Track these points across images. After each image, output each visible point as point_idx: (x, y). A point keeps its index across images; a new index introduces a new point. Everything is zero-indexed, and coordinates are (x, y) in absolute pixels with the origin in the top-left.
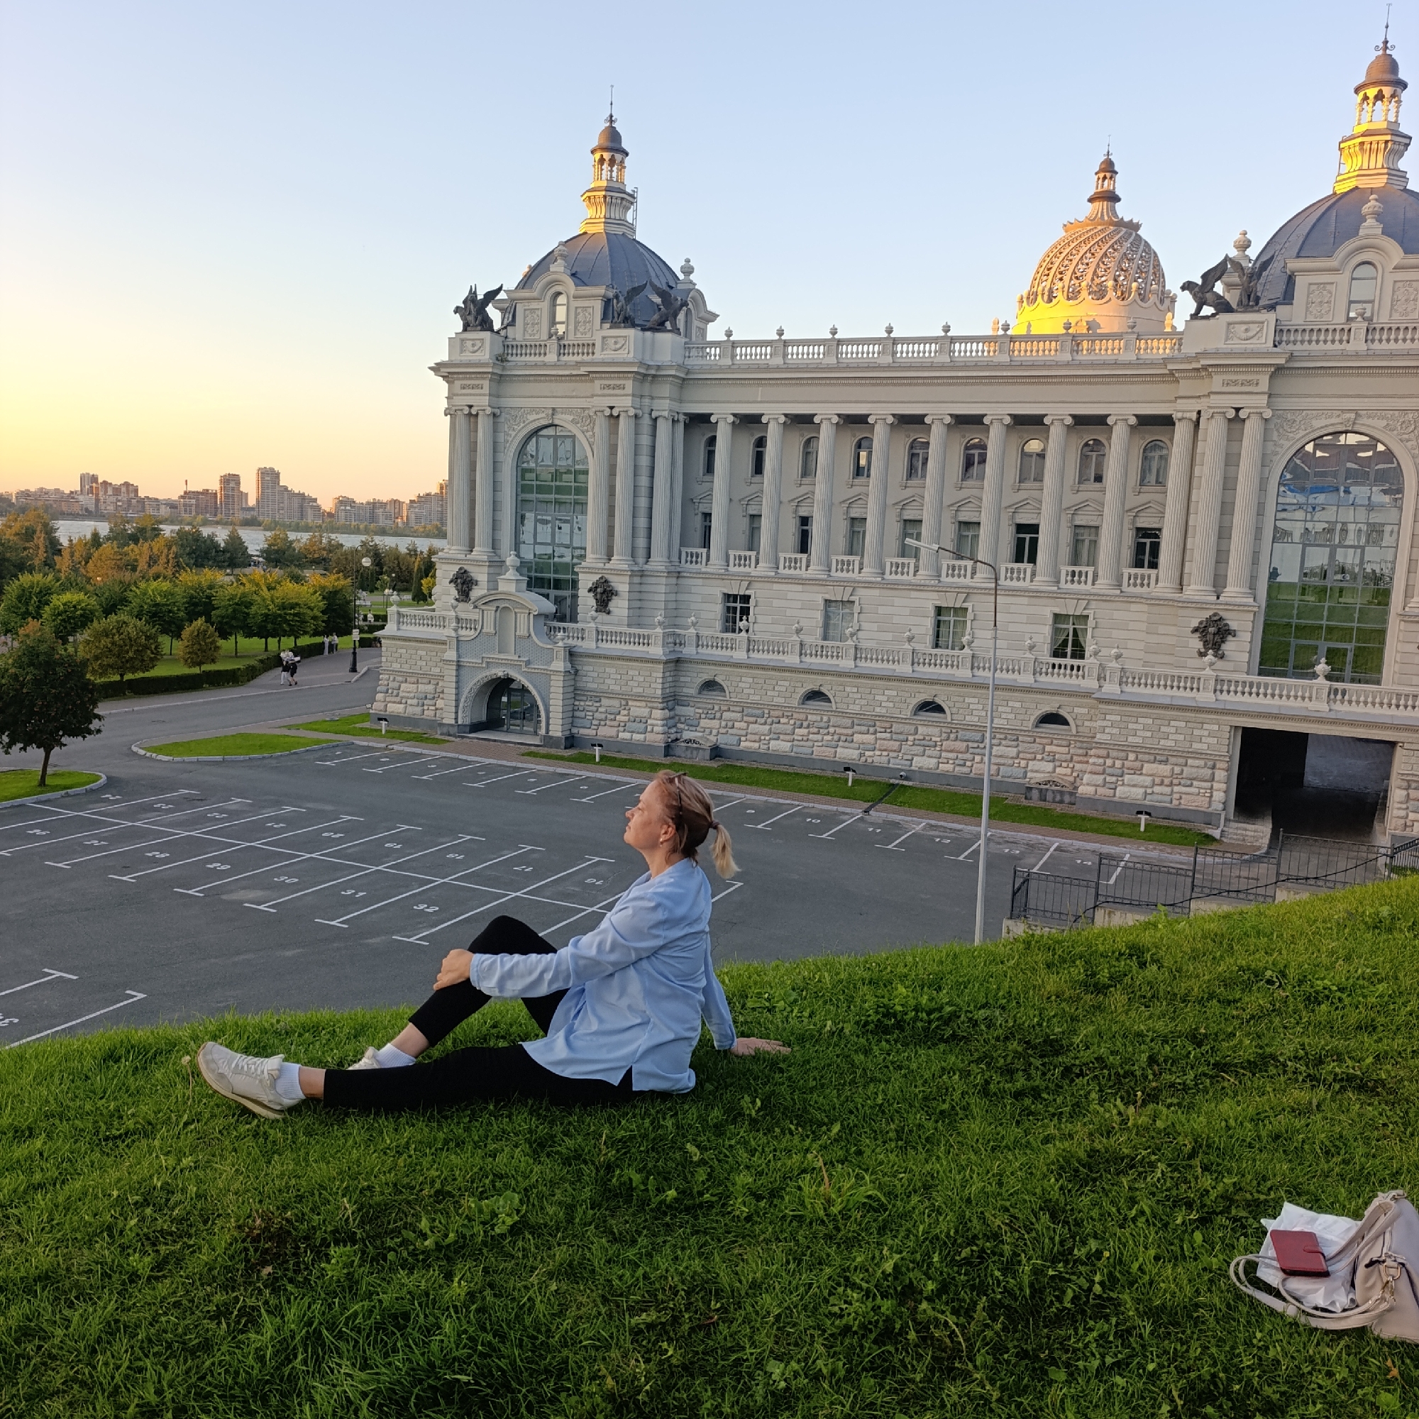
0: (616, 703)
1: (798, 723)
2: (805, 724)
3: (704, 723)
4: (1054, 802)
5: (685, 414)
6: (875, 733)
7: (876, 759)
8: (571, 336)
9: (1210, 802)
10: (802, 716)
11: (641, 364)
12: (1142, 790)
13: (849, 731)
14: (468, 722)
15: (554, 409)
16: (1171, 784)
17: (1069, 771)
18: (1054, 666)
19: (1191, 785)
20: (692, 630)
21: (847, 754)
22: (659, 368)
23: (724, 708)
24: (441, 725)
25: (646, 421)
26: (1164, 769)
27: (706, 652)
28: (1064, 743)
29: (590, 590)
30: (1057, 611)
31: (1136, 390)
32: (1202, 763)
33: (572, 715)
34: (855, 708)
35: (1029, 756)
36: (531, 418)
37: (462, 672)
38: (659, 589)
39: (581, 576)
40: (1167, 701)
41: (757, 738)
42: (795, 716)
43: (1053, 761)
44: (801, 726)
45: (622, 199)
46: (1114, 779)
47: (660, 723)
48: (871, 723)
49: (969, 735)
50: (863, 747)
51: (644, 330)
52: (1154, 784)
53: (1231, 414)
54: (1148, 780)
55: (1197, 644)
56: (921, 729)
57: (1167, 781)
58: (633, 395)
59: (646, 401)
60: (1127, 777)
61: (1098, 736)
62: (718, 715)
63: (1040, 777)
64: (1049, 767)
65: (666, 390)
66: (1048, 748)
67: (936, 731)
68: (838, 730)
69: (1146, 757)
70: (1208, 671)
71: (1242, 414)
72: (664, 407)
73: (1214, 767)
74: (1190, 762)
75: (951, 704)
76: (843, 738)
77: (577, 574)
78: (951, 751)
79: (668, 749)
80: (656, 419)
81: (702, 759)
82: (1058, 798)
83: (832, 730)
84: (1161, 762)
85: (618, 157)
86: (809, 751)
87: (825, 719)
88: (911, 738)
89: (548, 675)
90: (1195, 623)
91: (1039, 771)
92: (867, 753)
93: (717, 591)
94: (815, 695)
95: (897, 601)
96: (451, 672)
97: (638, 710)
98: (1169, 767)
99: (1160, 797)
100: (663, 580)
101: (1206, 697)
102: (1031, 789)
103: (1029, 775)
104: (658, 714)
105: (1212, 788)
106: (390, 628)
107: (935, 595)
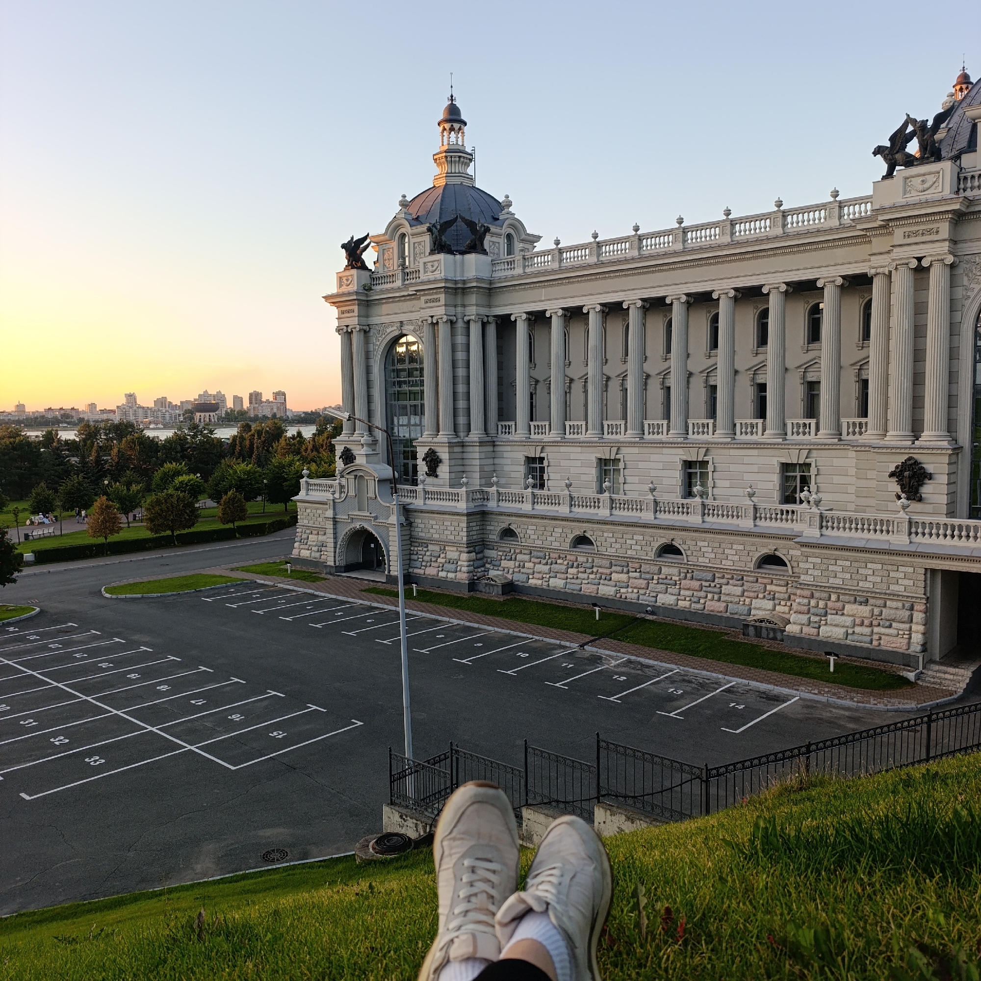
0: (437, 548)
1: (570, 563)
2: (575, 564)
3: (504, 563)
4: (768, 638)
5: (494, 316)
6: (628, 572)
7: (629, 596)
8: (412, 266)
9: (909, 644)
10: (573, 558)
12: (843, 630)
13: (608, 571)
14: (343, 563)
15: (401, 322)
16: (871, 625)
17: (786, 609)
18: (782, 511)
19: (890, 626)
20: (494, 488)
21: (607, 590)
22: (464, 282)
23: (517, 551)
24: (326, 566)
25: (460, 324)
26: (864, 611)
27: (506, 506)
28: (782, 583)
29: (423, 460)
30: (784, 460)
31: (840, 253)
32: (900, 605)
33: (408, 559)
34: (611, 551)
35: (752, 594)
36: (388, 330)
37: (339, 526)
38: (475, 455)
39: (418, 449)
40: (861, 544)
41: (540, 576)
42: (568, 557)
43: (774, 599)
44: (572, 567)
45: (460, 157)
46: (817, 619)
47: (466, 564)
48: (625, 563)
49: (703, 575)
50: (618, 585)
51: (463, 253)
52: (854, 626)
53: (914, 264)
54: (848, 621)
55: (894, 487)
56: (664, 570)
57: (866, 622)
58: (446, 305)
59: (459, 309)
60: (829, 617)
61: (802, 577)
62: (513, 557)
63: (760, 614)
64: (769, 605)
65: (473, 299)
66: (769, 587)
67: (675, 571)
68: (600, 570)
69: (847, 598)
70: (902, 514)
71: (925, 263)
72: (472, 312)
73: (912, 608)
74: (889, 603)
75: (686, 547)
76: (603, 577)
77: (415, 447)
78: (689, 589)
79: (472, 585)
80: (469, 322)
81: (496, 595)
82: (771, 635)
83: (595, 570)
84: (861, 603)
86: (578, 587)
87: (590, 560)
88: (656, 577)
89: (387, 527)
90: (892, 468)
91: (761, 609)
92: (623, 590)
93: (520, 455)
94: (582, 540)
95: (654, 457)
96: (330, 525)
97: (452, 554)
98: (869, 608)
99: (860, 638)
100: (477, 449)
101: (900, 540)
102: (747, 626)
103: (753, 612)
104: (464, 556)
105: (911, 628)
106: (302, 495)
107: (680, 451)
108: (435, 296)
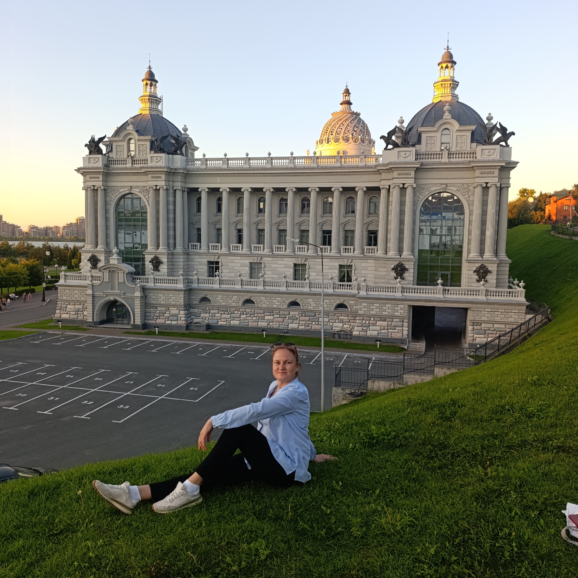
0: (164, 309)
1: (242, 313)
2: (245, 313)
3: (202, 315)
4: (344, 338)
5: (187, 188)
6: (273, 315)
7: (274, 326)
8: (137, 156)
9: (402, 335)
10: (243, 310)
11: (168, 168)
12: (377, 332)
13: (263, 315)
14: (98, 320)
15: (131, 187)
16: (388, 329)
17: (349, 326)
18: (340, 285)
19: (395, 329)
20: (195, 277)
21: (263, 324)
22: (176, 169)
23: (210, 308)
24: (87, 322)
25: (171, 191)
26: (385, 323)
27: (202, 286)
28: (347, 315)
29: (150, 262)
30: (340, 263)
31: (365, 177)
32: (399, 320)
33: (145, 315)
34: (264, 306)
35: (333, 321)
36: (121, 190)
37: (95, 299)
38: (180, 260)
39: (146, 256)
40: (384, 297)
41: (225, 320)
42: (241, 310)
43: (343, 322)
44: (243, 314)
45: (156, 100)
46: (366, 328)
47: (184, 316)
48: (271, 311)
49: (311, 314)
50: (269, 321)
51: (168, 154)
52: (381, 330)
53: (401, 186)
54: (379, 328)
55: (393, 274)
56: (291, 313)
57: (386, 328)
58: (165, 181)
59: (171, 183)
60: (371, 327)
61: (359, 312)
62: (208, 311)
63: (337, 329)
64: (341, 325)
65: (179, 178)
66: (340, 317)
67: (297, 313)
68: (259, 315)
69: (378, 319)
70: (399, 285)
71: (406, 186)
72: (178, 185)
73: (403, 322)
74: (394, 320)
75: (302, 302)
76: (261, 318)
77: (144, 255)
78: (303, 321)
79: (188, 327)
80: (175, 190)
81: (203, 330)
82: (345, 337)
83: (256, 315)
84: (383, 321)
85: (154, 83)
86: (247, 324)
87: (253, 311)
88: (287, 316)
89: (133, 299)
90: (393, 266)
91: (337, 326)
92: (271, 324)
93: (205, 260)
94: (248, 301)
95: (279, 262)
96: (90, 300)
97: (174, 311)
98: (386, 322)
99: (384, 334)
100: (182, 257)
101: (398, 295)
102: (334, 334)
103: (334, 328)
104: (182, 312)
105: (403, 330)
106: (61, 282)
107: (293, 259)
108: (159, 175)
